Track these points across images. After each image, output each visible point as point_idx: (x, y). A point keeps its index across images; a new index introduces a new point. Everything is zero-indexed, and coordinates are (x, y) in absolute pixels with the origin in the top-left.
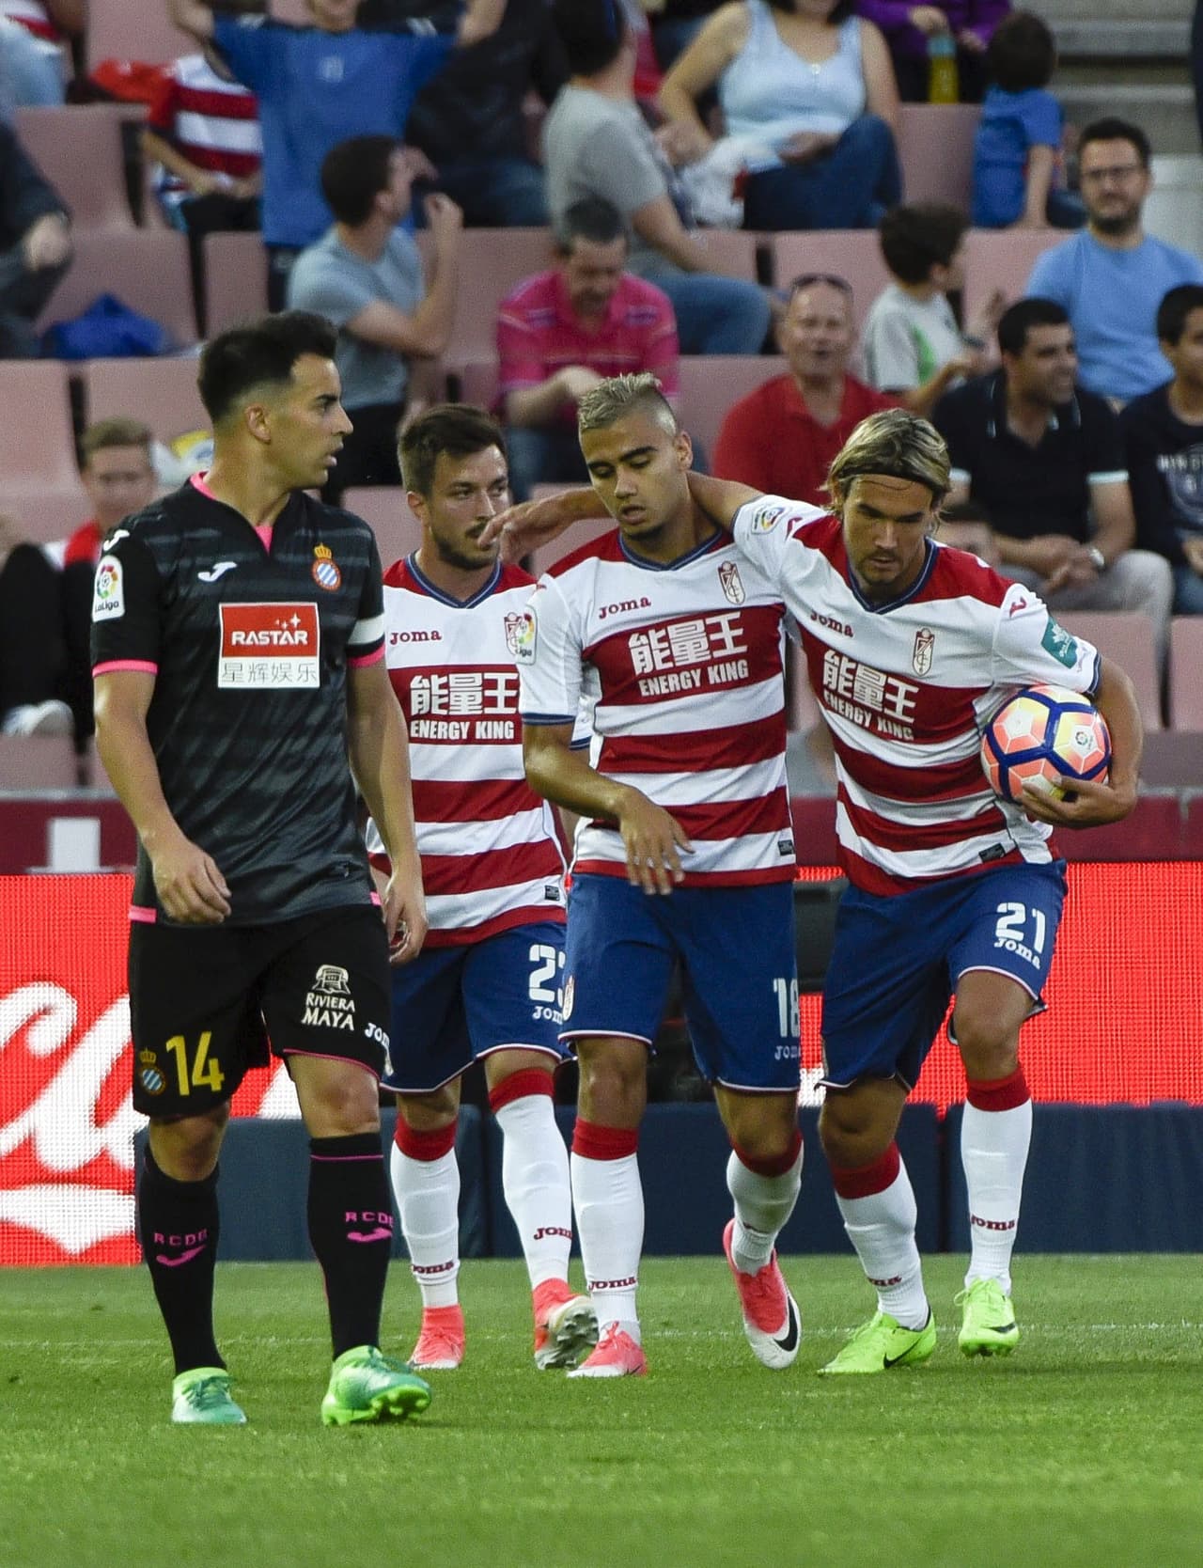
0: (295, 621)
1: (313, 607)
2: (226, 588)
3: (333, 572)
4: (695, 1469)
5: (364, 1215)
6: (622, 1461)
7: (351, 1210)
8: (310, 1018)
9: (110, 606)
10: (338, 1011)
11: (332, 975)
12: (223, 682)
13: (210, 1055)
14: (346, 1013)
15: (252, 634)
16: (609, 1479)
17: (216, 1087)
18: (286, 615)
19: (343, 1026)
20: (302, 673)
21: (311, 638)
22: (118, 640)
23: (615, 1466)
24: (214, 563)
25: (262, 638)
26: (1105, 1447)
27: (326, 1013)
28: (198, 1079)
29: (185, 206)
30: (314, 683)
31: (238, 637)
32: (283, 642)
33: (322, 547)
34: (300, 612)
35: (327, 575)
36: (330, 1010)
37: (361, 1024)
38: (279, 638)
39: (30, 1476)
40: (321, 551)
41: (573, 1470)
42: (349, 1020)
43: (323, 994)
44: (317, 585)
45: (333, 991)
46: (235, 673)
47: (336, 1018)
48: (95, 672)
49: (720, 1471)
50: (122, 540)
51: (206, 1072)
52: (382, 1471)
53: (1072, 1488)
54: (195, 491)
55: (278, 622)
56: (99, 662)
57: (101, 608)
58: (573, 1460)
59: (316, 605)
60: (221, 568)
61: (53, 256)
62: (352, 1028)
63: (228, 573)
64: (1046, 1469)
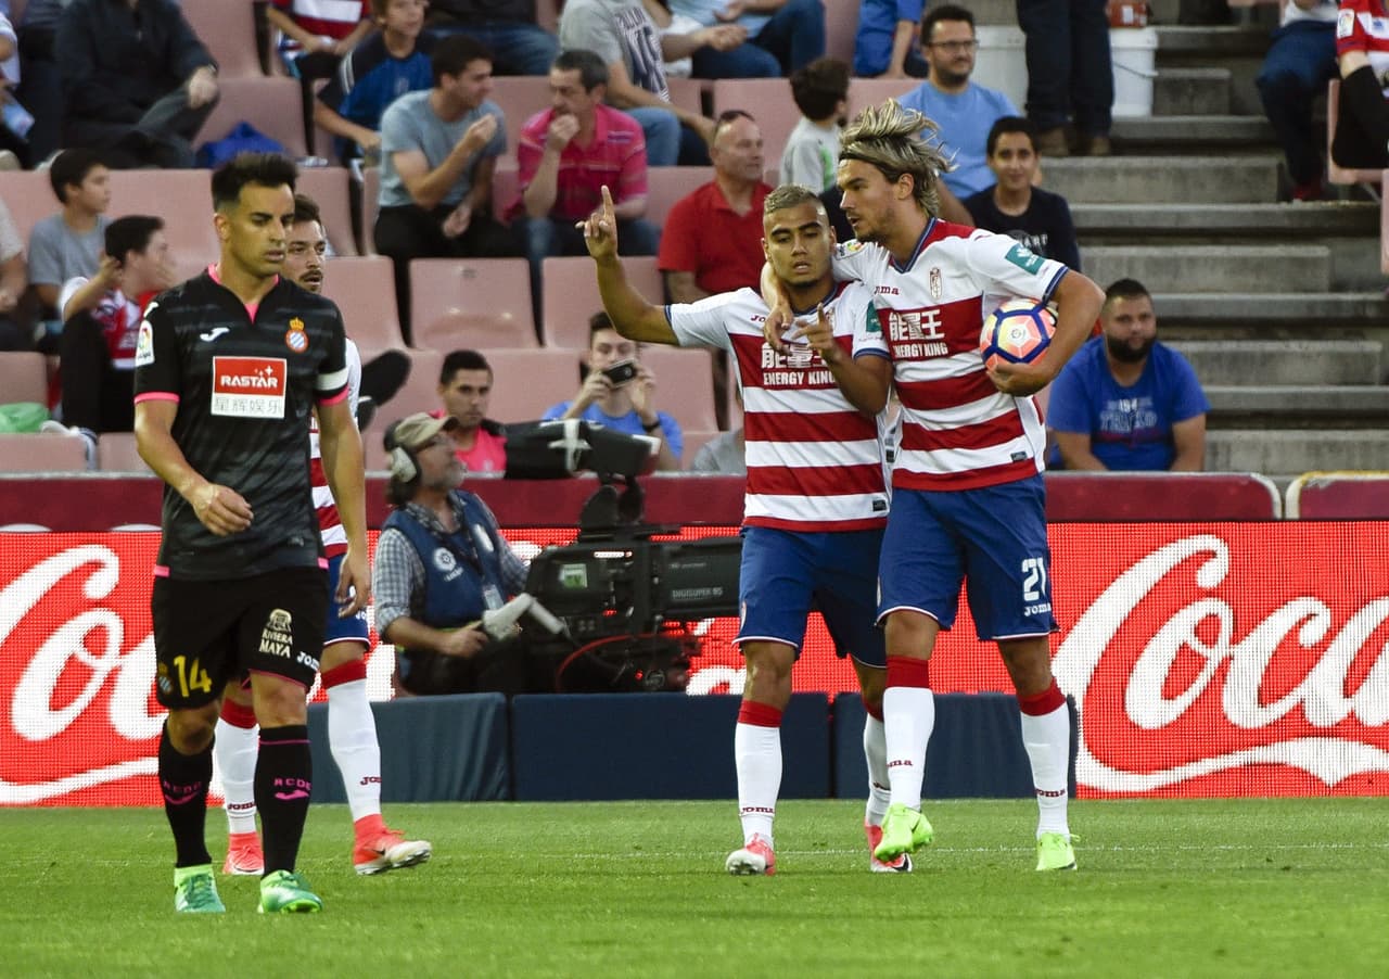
0: (269, 371)
1: (282, 363)
2: (220, 346)
3: (302, 339)
4: (658, 949)
5: (287, 781)
6: (607, 943)
7: (278, 777)
8: (264, 647)
9: (145, 356)
10: (280, 643)
11: (281, 617)
12: (216, 410)
13: (200, 669)
14: (285, 645)
15: (236, 378)
16: (597, 956)
17: (207, 689)
18: (263, 366)
19: (282, 654)
20: (273, 407)
21: (280, 383)
22: (150, 379)
23: (601, 947)
24: (212, 328)
25: (244, 381)
26: (947, 934)
27: (273, 645)
28: (193, 685)
29: (297, 59)
30: (280, 414)
31: (225, 380)
32: (259, 385)
33: (297, 320)
34: (273, 365)
35: (297, 341)
36: (275, 642)
37: (295, 653)
38: (257, 382)
39: (189, 955)
40: (296, 323)
41: (572, 950)
42: (287, 650)
43: (272, 631)
44: (288, 348)
45: (280, 629)
46: (224, 405)
47: (279, 647)
48: (136, 400)
49: (676, 951)
50: (154, 309)
51: (199, 679)
52: (438, 951)
53: (924, 963)
54: (209, 277)
55: (256, 371)
56: (139, 393)
57: (140, 357)
58: (572, 943)
59: (285, 361)
60: (217, 332)
61: (206, 96)
62: (288, 655)
63: (222, 336)
64: (906, 950)
